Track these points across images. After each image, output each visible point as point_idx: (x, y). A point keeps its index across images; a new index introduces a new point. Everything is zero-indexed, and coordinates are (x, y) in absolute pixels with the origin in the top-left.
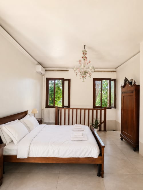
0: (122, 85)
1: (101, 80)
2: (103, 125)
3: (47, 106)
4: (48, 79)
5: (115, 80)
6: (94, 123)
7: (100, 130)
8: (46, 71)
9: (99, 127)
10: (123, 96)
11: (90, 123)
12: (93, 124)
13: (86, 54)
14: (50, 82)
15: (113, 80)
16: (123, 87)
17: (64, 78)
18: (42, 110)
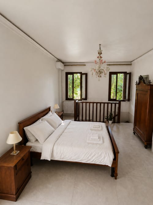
0: (137, 82)
1: (116, 73)
2: (116, 118)
3: (67, 99)
4: (67, 74)
5: (130, 74)
6: (109, 116)
7: (114, 122)
8: (65, 66)
9: (113, 120)
10: (138, 94)
11: (105, 116)
12: (107, 117)
13: (101, 53)
14: (69, 76)
15: (128, 74)
16: (138, 84)
17: (82, 72)
18: (63, 102)
